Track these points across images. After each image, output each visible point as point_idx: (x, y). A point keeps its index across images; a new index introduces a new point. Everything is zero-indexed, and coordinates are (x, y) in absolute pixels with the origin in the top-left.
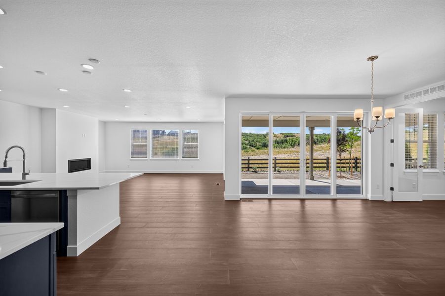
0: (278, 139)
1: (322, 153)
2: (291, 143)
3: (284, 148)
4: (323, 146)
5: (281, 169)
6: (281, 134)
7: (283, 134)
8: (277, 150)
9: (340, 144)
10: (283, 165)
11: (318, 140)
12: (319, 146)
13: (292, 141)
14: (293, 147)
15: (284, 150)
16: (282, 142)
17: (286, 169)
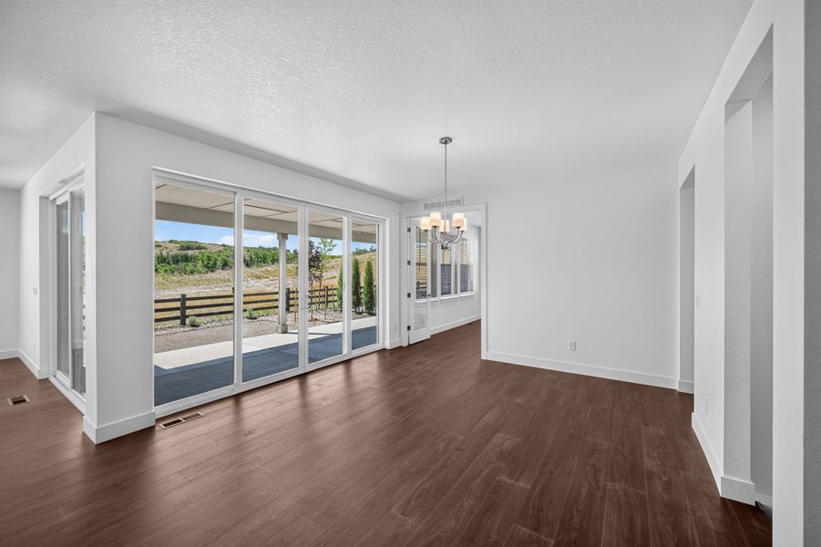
0: (164, 253)
1: (271, 282)
2: (206, 262)
3: (192, 272)
4: (269, 269)
5: (198, 320)
6: (171, 242)
7: (176, 242)
8: (175, 279)
9: (314, 267)
10: (204, 311)
11: (251, 258)
12: (263, 269)
13: (209, 258)
14: (212, 271)
15: (192, 277)
16: (176, 260)
17: (208, 318)
